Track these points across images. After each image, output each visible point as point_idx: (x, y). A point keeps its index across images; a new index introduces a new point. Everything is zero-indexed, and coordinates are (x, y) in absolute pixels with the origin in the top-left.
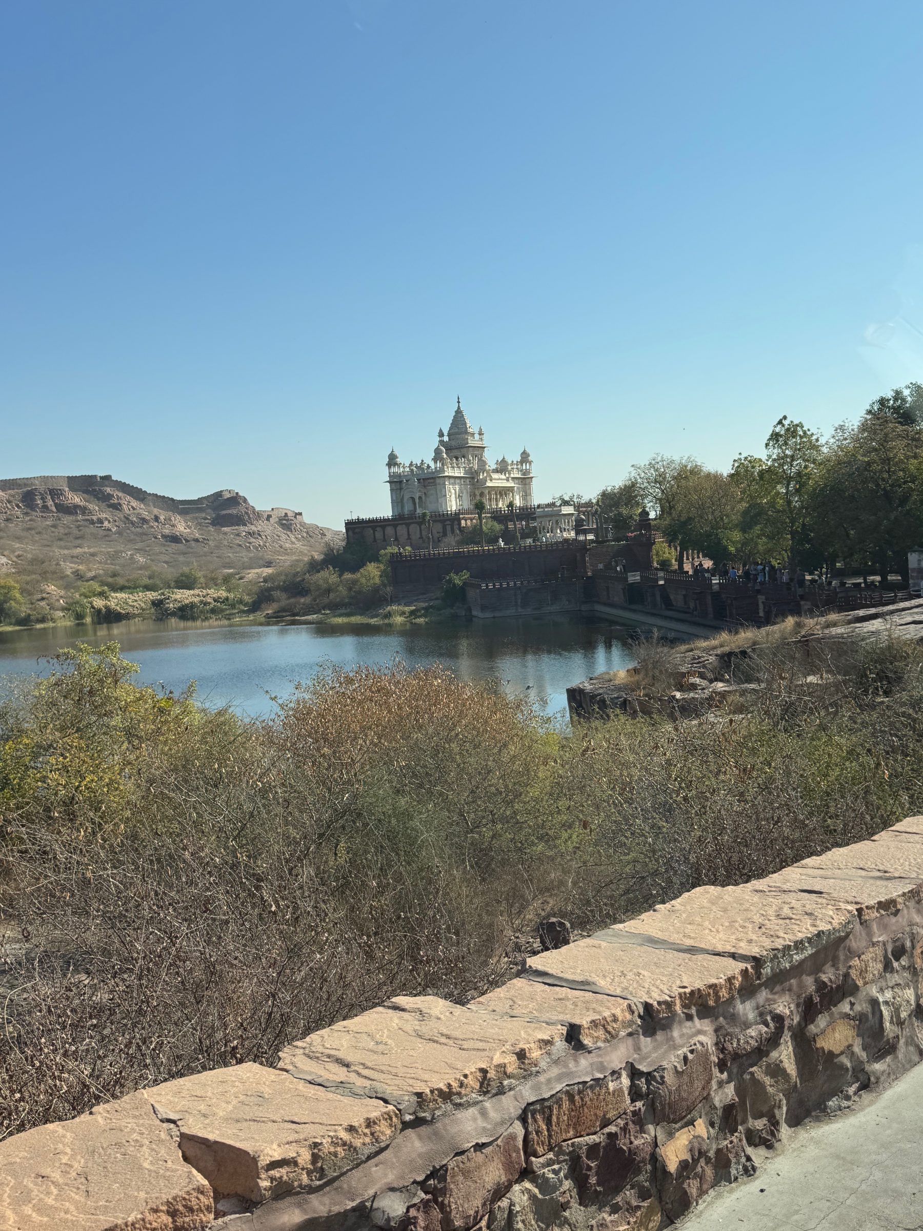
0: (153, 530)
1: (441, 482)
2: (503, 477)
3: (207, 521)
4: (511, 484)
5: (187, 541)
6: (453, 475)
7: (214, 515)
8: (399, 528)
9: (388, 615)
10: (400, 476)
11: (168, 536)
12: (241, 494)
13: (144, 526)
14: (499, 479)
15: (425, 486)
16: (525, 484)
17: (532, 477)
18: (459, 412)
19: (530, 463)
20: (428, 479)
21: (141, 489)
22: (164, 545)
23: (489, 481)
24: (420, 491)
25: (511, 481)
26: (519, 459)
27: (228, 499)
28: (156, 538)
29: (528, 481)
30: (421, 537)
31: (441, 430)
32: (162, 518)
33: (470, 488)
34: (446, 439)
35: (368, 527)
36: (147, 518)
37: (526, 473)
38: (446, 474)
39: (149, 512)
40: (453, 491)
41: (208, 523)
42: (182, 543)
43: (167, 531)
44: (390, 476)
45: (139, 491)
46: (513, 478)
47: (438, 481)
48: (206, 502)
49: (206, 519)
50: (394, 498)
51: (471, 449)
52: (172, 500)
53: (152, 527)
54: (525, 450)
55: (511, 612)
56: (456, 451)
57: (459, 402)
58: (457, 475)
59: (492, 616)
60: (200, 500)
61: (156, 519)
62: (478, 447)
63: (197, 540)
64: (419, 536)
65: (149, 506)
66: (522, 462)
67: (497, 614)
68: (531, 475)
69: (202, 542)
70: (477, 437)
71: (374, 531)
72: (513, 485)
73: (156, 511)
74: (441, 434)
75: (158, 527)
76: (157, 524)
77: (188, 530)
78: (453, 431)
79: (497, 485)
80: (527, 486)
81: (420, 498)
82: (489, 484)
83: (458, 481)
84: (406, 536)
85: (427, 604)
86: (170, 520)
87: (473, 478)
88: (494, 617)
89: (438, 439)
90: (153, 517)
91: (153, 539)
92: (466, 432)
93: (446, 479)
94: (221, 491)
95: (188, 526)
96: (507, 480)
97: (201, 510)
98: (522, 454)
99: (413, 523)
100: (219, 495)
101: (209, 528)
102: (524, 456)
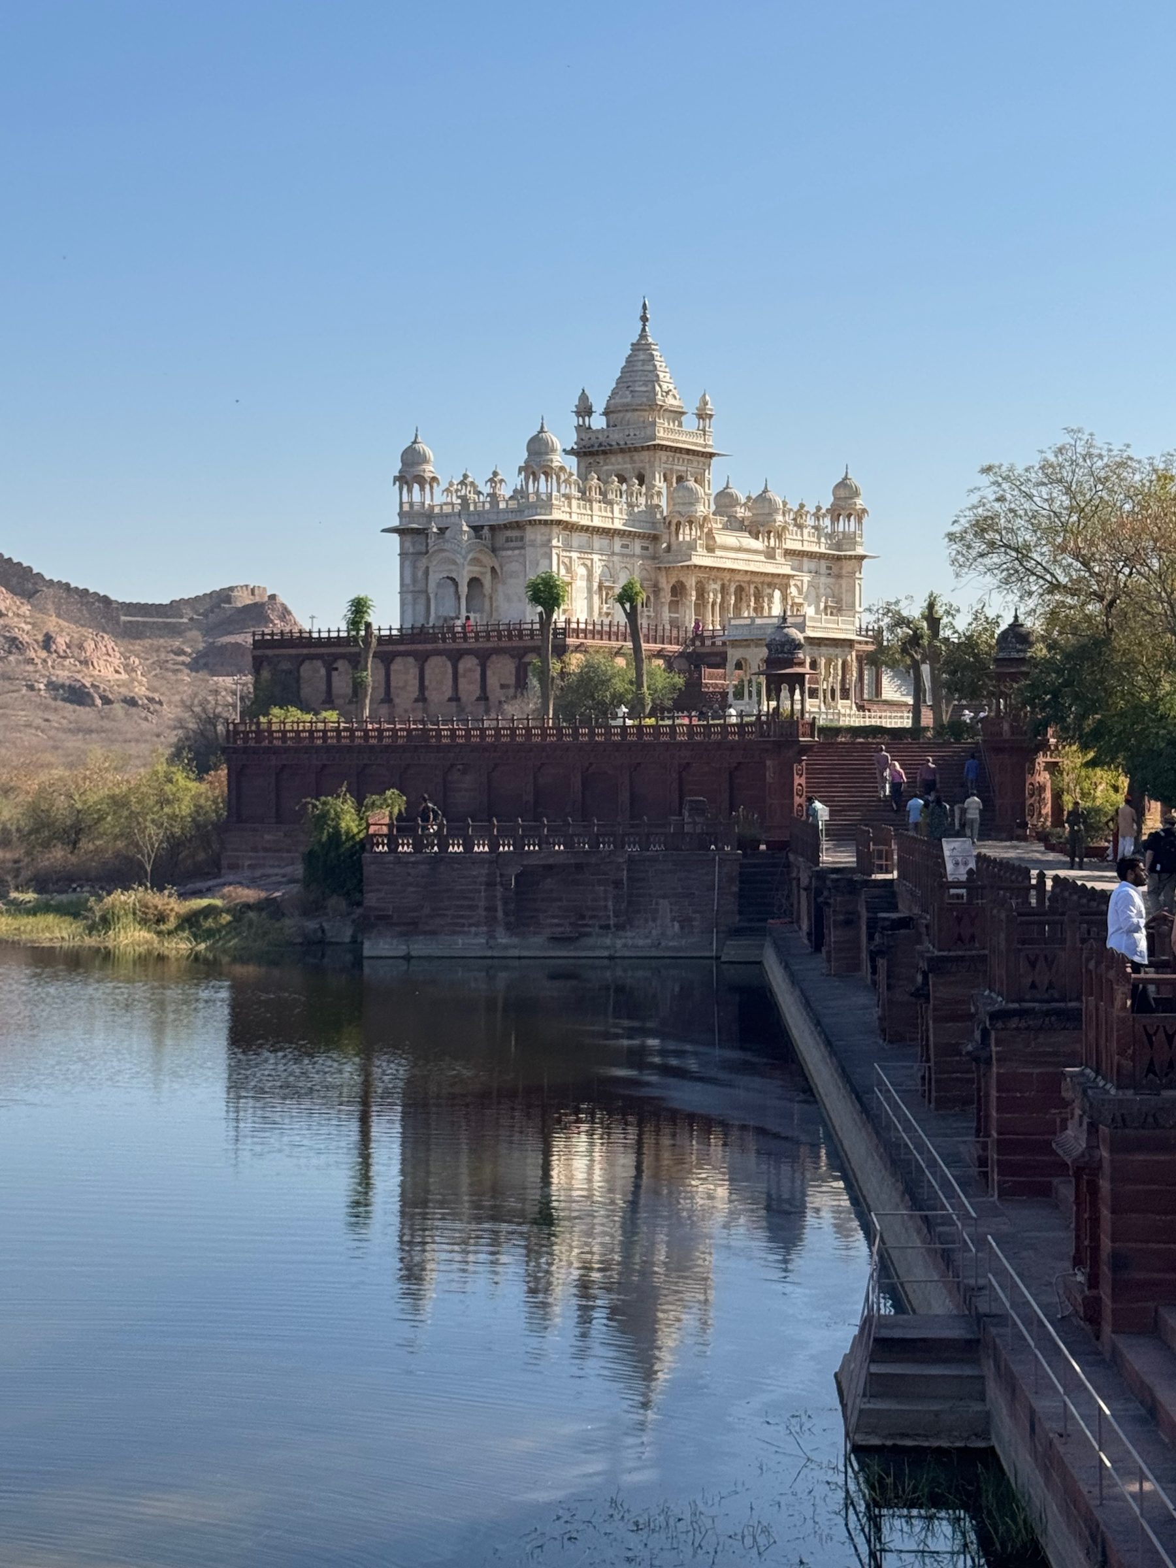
0: (30, 668)
1: (540, 539)
2: (757, 544)
3: (182, 658)
4: (782, 567)
5: (107, 701)
6: (585, 521)
7: (201, 646)
8: (397, 665)
9: (106, 922)
10: (429, 515)
11: (63, 686)
12: (282, 598)
13: (12, 658)
14: (740, 549)
15: (494, 550)
16: (839, 576)
17: (863, 557)
18: (641, 348)
19: (861, 515)
20: (506, 527)
21: (30, 569)
22: (47, 708)
23: (701, 551)
24: (476, 561)
25: (780, 558)
26: (827, 502)
27: (247, 608)
28: (31, 688)
29: (848, 566)
30: (455, 698)
31: (584, 397)
32: (61, 642)
33: (643, 568)
34: (598, 422)
35: (311, 657)
36: (26, 638)
37: (843, 541)
38: (557, 515)
39: (34, 625)
40: (581, 571)
41: (183, 663)
42: (94, 704)
43: (62, 676)
44: (401, 514)
45: (25, 573)
46: (788, 553)
47: (530, 534)
48: (188, 612)
49: (180, 652)
50: (408, 581)
51: (663, 455)
52: (106, 600)
53: (31, 661)
54: (846, 478)
55: (470, 943)
56: (620, 458)
57: (644, 319)
58: (597, 522)
59: (402, 950)
60: (175, 607)
61: (47, 642)
62: (688, 451)
63: (131, 702)
64: (449, 693)
65: (43, 610)
66: (835, 513)
67: (420, 947)
68: (860, 551)
69: (143, 707)
70: (690, 422)
71: (330, 669)
72: (787, 570)
73: (52, 623)
74: (584, 410)
75: (45, 661)
76: (44, 654)
77: (124, 676)
78: (618, 400)
79: (729, 565)
80: (844, 582)
81: (474, 582)
82: (701, 559)
83: (598, 542)
84: (414, 691)
85: (263, 895)
86: (81, 647)
87: (655, 538)
88: (408, 958)
89: (574, 421)
90: (40, 638)
91: (24, 690)
92: (652, 406)
93: (556, 530)
94: (231, 589)
95: (126, 666)
96: (770, 554)
97: (175, 631)
98: (838, 486)
99: (438, 653)
100: (223, 596)
101: (180, 676)
102: (842, 493)
